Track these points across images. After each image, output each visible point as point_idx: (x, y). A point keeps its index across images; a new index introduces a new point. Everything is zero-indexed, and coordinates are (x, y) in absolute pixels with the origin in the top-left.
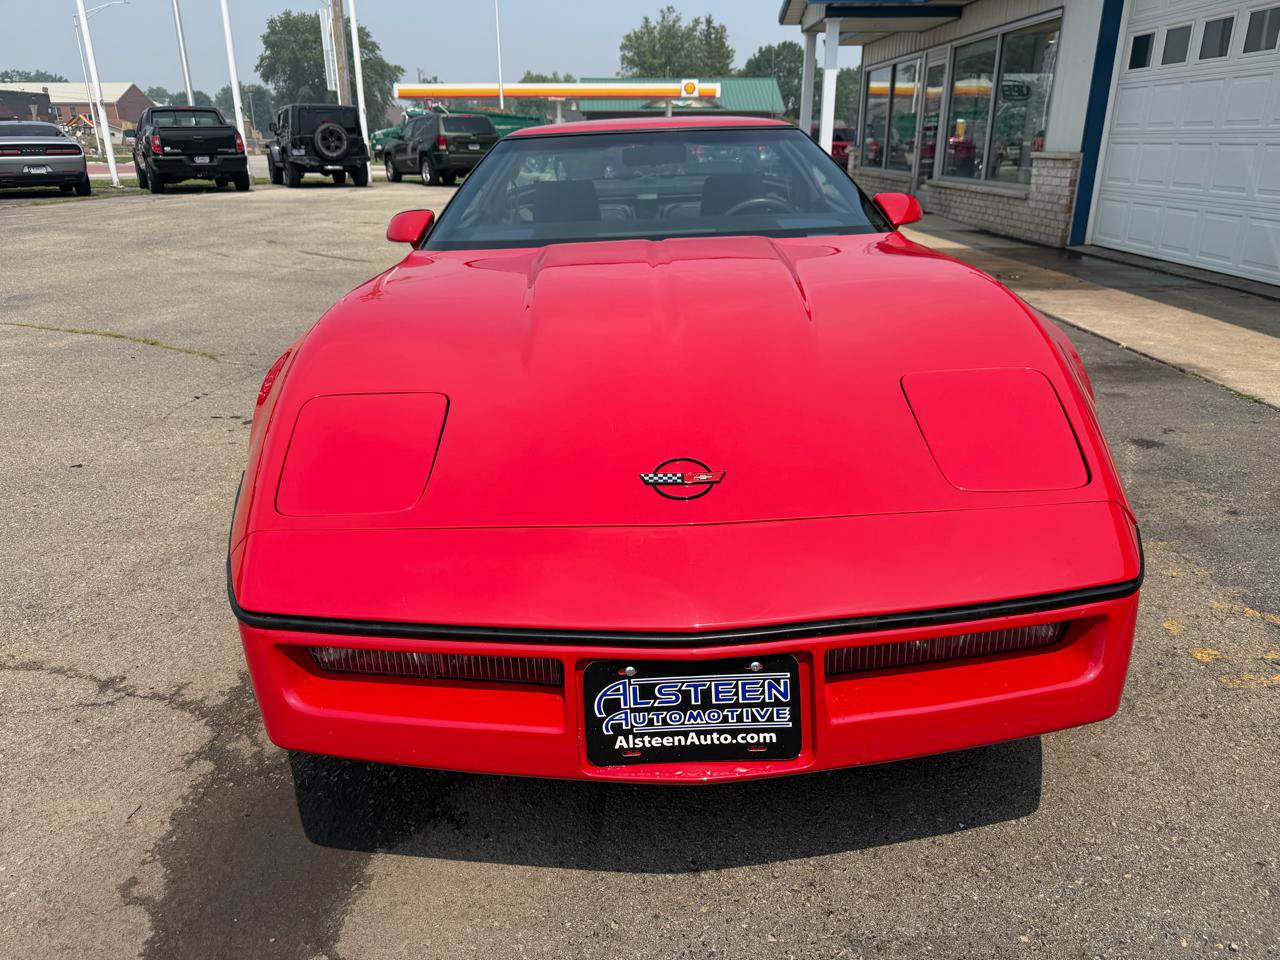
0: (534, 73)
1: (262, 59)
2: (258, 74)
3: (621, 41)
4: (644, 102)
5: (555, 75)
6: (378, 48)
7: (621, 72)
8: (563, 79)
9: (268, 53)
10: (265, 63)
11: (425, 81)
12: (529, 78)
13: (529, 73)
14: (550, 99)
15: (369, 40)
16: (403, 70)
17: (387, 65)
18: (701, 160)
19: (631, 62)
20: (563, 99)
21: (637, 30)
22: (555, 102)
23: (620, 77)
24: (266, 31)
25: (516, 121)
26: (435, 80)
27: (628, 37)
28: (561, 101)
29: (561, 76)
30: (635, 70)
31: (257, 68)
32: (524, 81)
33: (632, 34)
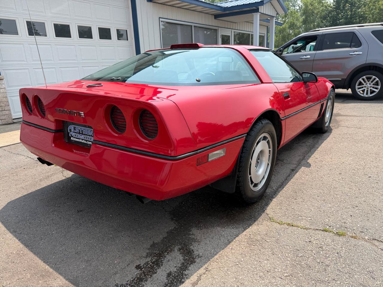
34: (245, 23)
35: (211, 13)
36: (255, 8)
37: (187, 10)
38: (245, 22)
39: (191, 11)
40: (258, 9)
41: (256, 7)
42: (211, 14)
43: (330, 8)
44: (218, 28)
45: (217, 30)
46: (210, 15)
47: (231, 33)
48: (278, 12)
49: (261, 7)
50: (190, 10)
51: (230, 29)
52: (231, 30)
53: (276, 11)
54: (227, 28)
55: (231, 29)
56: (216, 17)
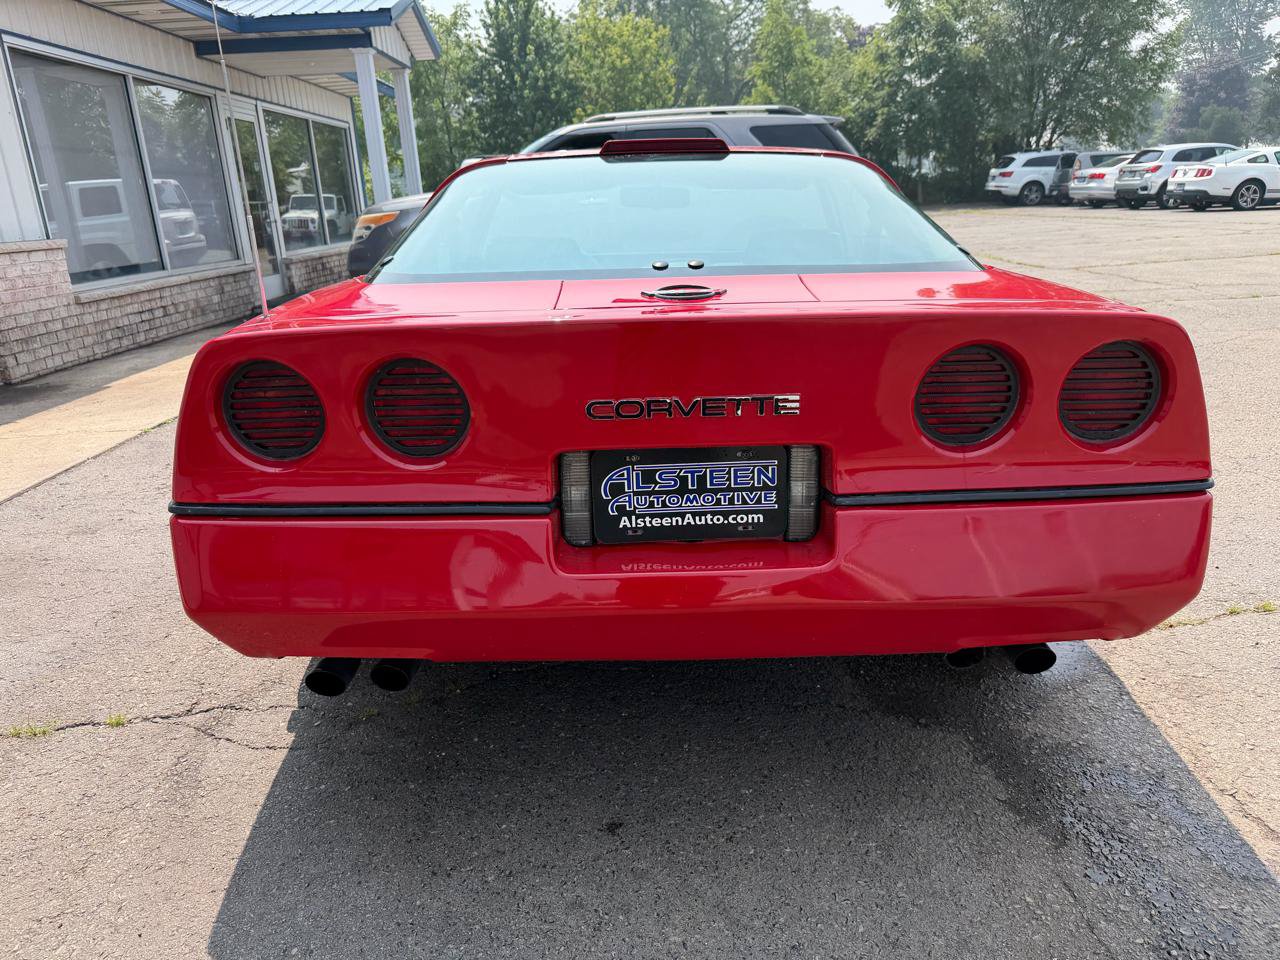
34: (290, 79)
35: (182, 33)
36: (358, 31)
37: (99, 12)
38: (291, 76)
39: (114, 18)
40: (368, 35)
41: (362, 29)
42: (185, 39)
43: (480, 54)
44: (212, 91)
45: (209, 98)
46: (181, 40)
47: (255, 113)
48: (414, 52)
49: (380, 30)
50: (108, 12)
51: (249, 97)
52: (254, 102)
53: (409, 50)
54: (241, 95)
55: (252, 98)
56: (204, 48)
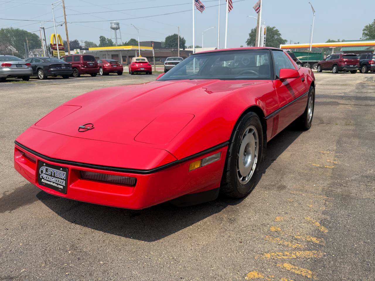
0: (331, 40)
1: (248, 40)
2: (246, 43)
3: (364, 28)
4: (367, 47)
5: (338, 40)
6: (281, 35)
7: (362, 38)
8: (341, 41)
9: (250, 38)
10: (249, 41)
11: (295, 43)
12: (329, 41)
13: (329, 40)
14: (330, 47)
15: (279, 33)
16: (287, 41)
17: (282, 40)
18: (372, 65)
19: (366, 35)
20: (335, 47)
21: (370, 24)
22: (332, 48)
23: (361, 39)
24: (250, 32)
25: (313, 54)
26: (298, 43)
27: (367, 27)
28: (334, 48)
29: (341, 40)
30: (368, 37)
31: (246, 42)
32: (327, 42)
33: (368, 26)
